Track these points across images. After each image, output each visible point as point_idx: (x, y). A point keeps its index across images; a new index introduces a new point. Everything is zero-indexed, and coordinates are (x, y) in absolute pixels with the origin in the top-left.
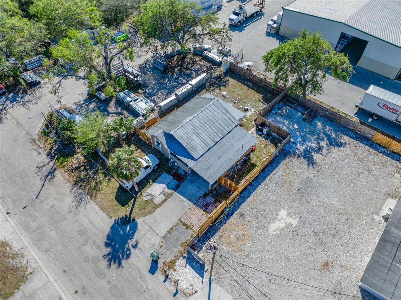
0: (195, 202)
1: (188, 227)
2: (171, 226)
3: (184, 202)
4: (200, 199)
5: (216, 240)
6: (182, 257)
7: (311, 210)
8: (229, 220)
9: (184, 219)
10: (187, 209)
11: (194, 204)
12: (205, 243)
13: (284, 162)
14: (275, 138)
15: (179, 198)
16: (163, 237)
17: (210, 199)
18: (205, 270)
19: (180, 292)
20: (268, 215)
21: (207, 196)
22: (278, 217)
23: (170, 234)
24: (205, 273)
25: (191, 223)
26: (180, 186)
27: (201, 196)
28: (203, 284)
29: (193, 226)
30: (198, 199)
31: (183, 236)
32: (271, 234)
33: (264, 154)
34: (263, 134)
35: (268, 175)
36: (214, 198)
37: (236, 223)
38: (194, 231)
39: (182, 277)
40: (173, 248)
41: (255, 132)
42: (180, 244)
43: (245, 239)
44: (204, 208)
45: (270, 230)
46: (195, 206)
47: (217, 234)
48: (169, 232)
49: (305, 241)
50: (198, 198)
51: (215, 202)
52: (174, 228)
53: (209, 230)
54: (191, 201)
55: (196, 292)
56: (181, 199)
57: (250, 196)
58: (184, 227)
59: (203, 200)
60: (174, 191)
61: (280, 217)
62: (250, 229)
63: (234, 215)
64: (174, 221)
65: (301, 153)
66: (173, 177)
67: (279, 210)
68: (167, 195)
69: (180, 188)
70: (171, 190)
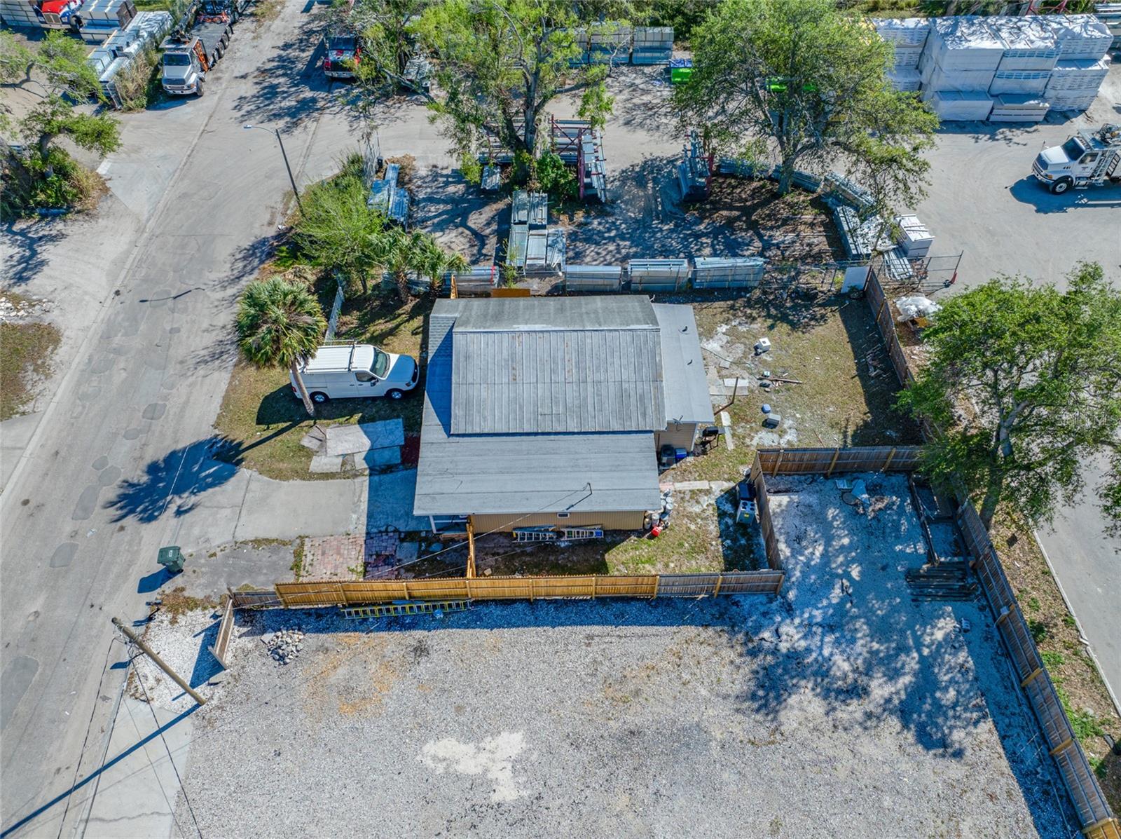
0: (374, 530)
1: (296, 566)
2: (273, 536)
3: (355, 512)
4: (392, 534)
5: (309, 647)
6: (213, 612)
8: (383, 633)
9: (310, 544)
10: (342, 530)
11: (368, 533)
12: (280, 630)
16: (236, 543)
17: (407, 553)
18: (214, 680)
19: (128, 670)
20: (474, 710)
21: (412, 540)
22: (489, 738)
23: (253, 547)
24: (204, 686)
25: (311, 565)
26: (391, 472)
27: (402, 530)
28: (175, 701)
29: (305, 574)
30: (386, 531)
31: (266, 574)
32: (419, 758)
35: (603, 622)
36: (419, 558)
37: (389, 653)
39: (166, 647)
43: (354, 706)
44: (371, 560)
45: (430, 748)
46: (362, 540)
47: (323, 636)
48: (257, 542)
50: (390, 529)
51: (410, 568)
52: (275, 544)
53: (323, 612)
54: (368, 522)
55: (148, 701)
56: (359, 501)
57: (495, 630)
58: (291, 559)
59: (393, 541)
60: (367, 472)
61: (493, 744)
62: (395, 697)
63: (408, 633)
64: (292, 531)
65: (775, 652)
66: (403, 443)
67: (513, 728)
68: (349, 467)
69: (387, 478)
70: (366, 466)
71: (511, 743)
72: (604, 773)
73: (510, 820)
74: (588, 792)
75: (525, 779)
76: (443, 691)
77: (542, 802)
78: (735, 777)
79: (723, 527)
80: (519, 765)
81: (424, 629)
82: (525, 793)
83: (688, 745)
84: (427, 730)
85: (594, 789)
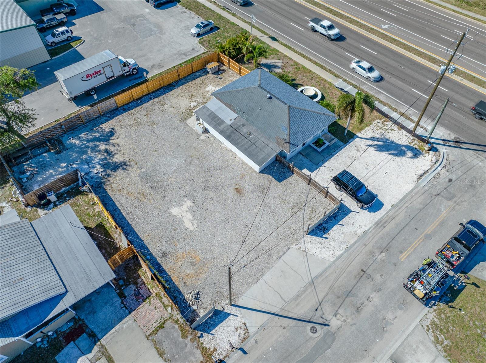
0: (127, 311)
1: (161, 327)
2: (154, 351)
3: (122, 328)
4: (125, 303)
5: (188, 290)
6: (201, 339)
7: (180, 184)
8: (167, 271)
9: (149, 331)
10: (134, 324)
11: (130, 313)
12: (189, 305)
13: (109, 192)
14: (69, 191)
15: (113, 335)
17: (130, 291)
18: (222, 309)
19: (242, 346)
20: (172, 226)
21: (123, 294)
23: (165, 354)
24: (225, 311)
25: (157, 321)
26: (92, 332)
27: (120, 301)
28: (237, 315)
30: (125, 306)
31: (173, 335)
32: (196, 229)
33: (87, 209)
34: (55, 202)
35: (120, 213)
36: (129, 285)
37: (172, 263)
38: (170, 318)
39: (225, 341)
40: (186, 351)
41: (45, 211)
42: (182, 340)
43: (195, 258)
44: (141, 300)
45: (191, 228)
46: (133, 313)
47: (181, 289)
48: (161, 355)
49: (211, 200)
50: (123, 306)
51: (136, 284)
52: (157, 346)
53: (173, 298)
54: (124, 318)
55: (245, 324)
56: (116, 331)
57: (143, 239)
58: (160, 332)
59: (128, 300)
60: (98, 343)
61: (179, 214)
62: (185, 249)
63: (161, 264)
64: (148, 344)
65: (105, 171)
66: (72, 342)
67: (171, 214)
68: (100, 354)
69: (96, 331)
70: (95, 347)
71: (175, 211)
72: (167, 187)
73: (194, 198)
74: (175, 187)
75: (182, 202)
76: (173, 238)
77: (185, 194)
78: (148, 163)
79: (61, 203)
80: (179, 205)
81: (156, 260)
82: (186, 199)
83: (147, 176)
84: (187, 233)
85: (173, 187)
